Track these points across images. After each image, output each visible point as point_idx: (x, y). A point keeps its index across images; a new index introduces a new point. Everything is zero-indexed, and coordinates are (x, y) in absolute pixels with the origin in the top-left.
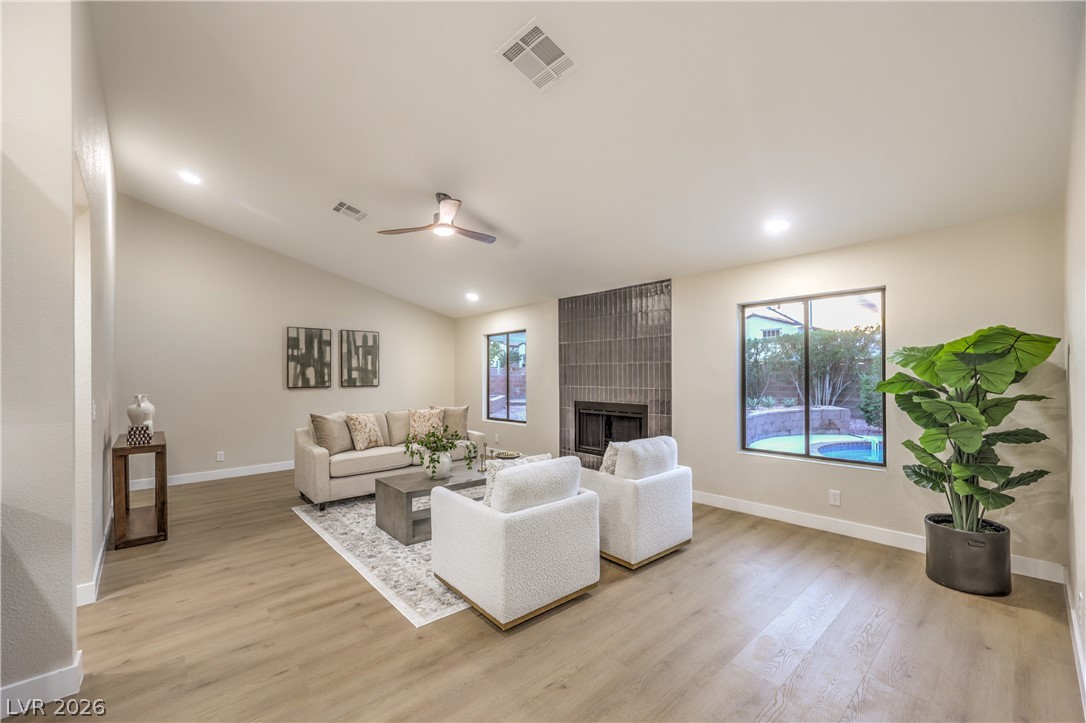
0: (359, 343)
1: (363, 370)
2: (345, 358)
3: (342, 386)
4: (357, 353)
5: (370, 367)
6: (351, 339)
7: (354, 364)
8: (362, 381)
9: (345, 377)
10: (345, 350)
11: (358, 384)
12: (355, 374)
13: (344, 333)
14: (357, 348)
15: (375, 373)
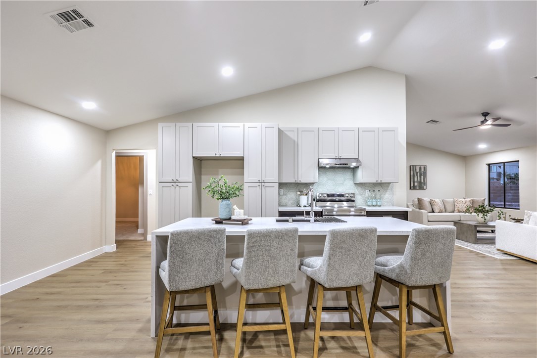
0: (418, 170)
1: (420, 183)
2: (412, 177)
3: (410, 189)
4: (417, 175)
5: (422, 181)
6: (414, 169)
7: (416, 179)
8: (419, 187)
9: (412, 185)
10: (412, 174)
11: (417, 188)
12: (416, 184)
13: (412, 167)
14: (417, 173)
15: (425, 183)
